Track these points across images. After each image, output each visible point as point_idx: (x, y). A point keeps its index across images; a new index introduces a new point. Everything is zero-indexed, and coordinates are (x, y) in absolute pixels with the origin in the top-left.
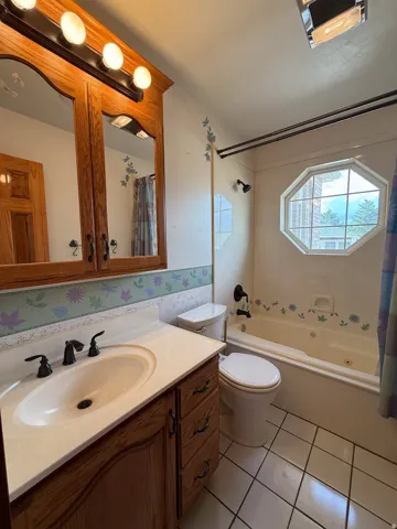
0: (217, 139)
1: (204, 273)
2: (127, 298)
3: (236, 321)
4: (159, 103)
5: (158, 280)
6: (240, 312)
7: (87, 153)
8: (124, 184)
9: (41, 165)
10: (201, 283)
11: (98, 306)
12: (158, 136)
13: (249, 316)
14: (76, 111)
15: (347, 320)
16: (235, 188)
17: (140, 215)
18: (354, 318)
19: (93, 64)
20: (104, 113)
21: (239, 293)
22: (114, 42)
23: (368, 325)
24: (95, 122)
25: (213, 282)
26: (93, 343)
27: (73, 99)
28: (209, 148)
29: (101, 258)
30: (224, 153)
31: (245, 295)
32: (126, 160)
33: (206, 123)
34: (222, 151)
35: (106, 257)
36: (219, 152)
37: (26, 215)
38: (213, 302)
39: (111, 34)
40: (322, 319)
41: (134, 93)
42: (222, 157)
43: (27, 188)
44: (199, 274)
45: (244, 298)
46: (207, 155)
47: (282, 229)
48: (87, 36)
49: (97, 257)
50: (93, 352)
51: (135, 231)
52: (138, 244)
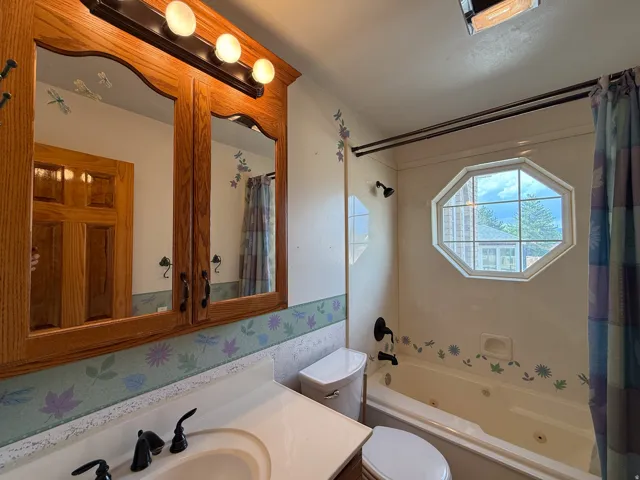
0: (350, 133)
1: (336, 306)
2: (231, 352)
3: (378, 369)
4: (282, 99)
5: (274, 323)
6: (382, 356)
7: (188, 165)
8: (234, 184)
9: (132, 166)
10: (331, 321)
11: (190, 367)
12: (280, 138)
13: (395, 362)
14: (178, 113)
15: (533, 373)
16: (373, 191)
17: (253, 224)
18: (543, 371)
19: (203, 57)
20: (213, 114)
21: (380, 330)
22: (230, 32)
23: (563, 382)
24: (201, 125)
25: (347, 318)
26: (179, 430)
27: (175, 99)
28: (342, 145)
29: (199, 306)
30: (360, 151)
31: (389, 332)
32: (237, 156)
33: (338, 116)
34: (357, 149)
35: (204, 303)
36: (354, 150)
37: (106, 228)
38: (347, 346)
39: (227, 23)
40: (497, 369)
41: (252, 89)
42: (358, 155)
43: (112, 195)
44: (329, 308)
45: (387, 337)
46: (339, 154)
47: (435, 242)
48: (198, 26)
49: (193, 304)
50: (178, 445)
51: (245, 243)
52: (248, 261)
